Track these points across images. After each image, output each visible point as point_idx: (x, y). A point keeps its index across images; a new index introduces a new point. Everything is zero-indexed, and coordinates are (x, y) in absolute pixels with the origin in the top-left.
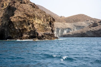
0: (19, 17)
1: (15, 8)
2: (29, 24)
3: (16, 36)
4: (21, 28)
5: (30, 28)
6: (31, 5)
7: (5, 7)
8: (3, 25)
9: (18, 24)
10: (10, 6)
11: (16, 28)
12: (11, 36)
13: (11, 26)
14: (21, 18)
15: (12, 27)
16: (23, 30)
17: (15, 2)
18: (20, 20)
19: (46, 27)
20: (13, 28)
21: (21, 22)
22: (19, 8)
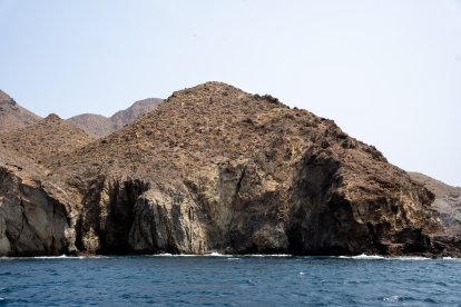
0: (362, 188)
1: (338, 163)
2: (395, 210)
3: (355, 244)
4: (374, 223)
5: (399, 222)
6: (368, 151)
7: (296, 158)
8: (296, 211)
9: (362, 210)
10: (314, 157)
11: (360, 221)
12: (340, 243)
13: (339, 215)
14: (368, 191)
15: (343, 217)
16: (379, 226)
17: (328, 145)
18: (366, 196)
19: (428, 217)
20: (345, 221)
21: (370, 202)
22: (347, 163)
